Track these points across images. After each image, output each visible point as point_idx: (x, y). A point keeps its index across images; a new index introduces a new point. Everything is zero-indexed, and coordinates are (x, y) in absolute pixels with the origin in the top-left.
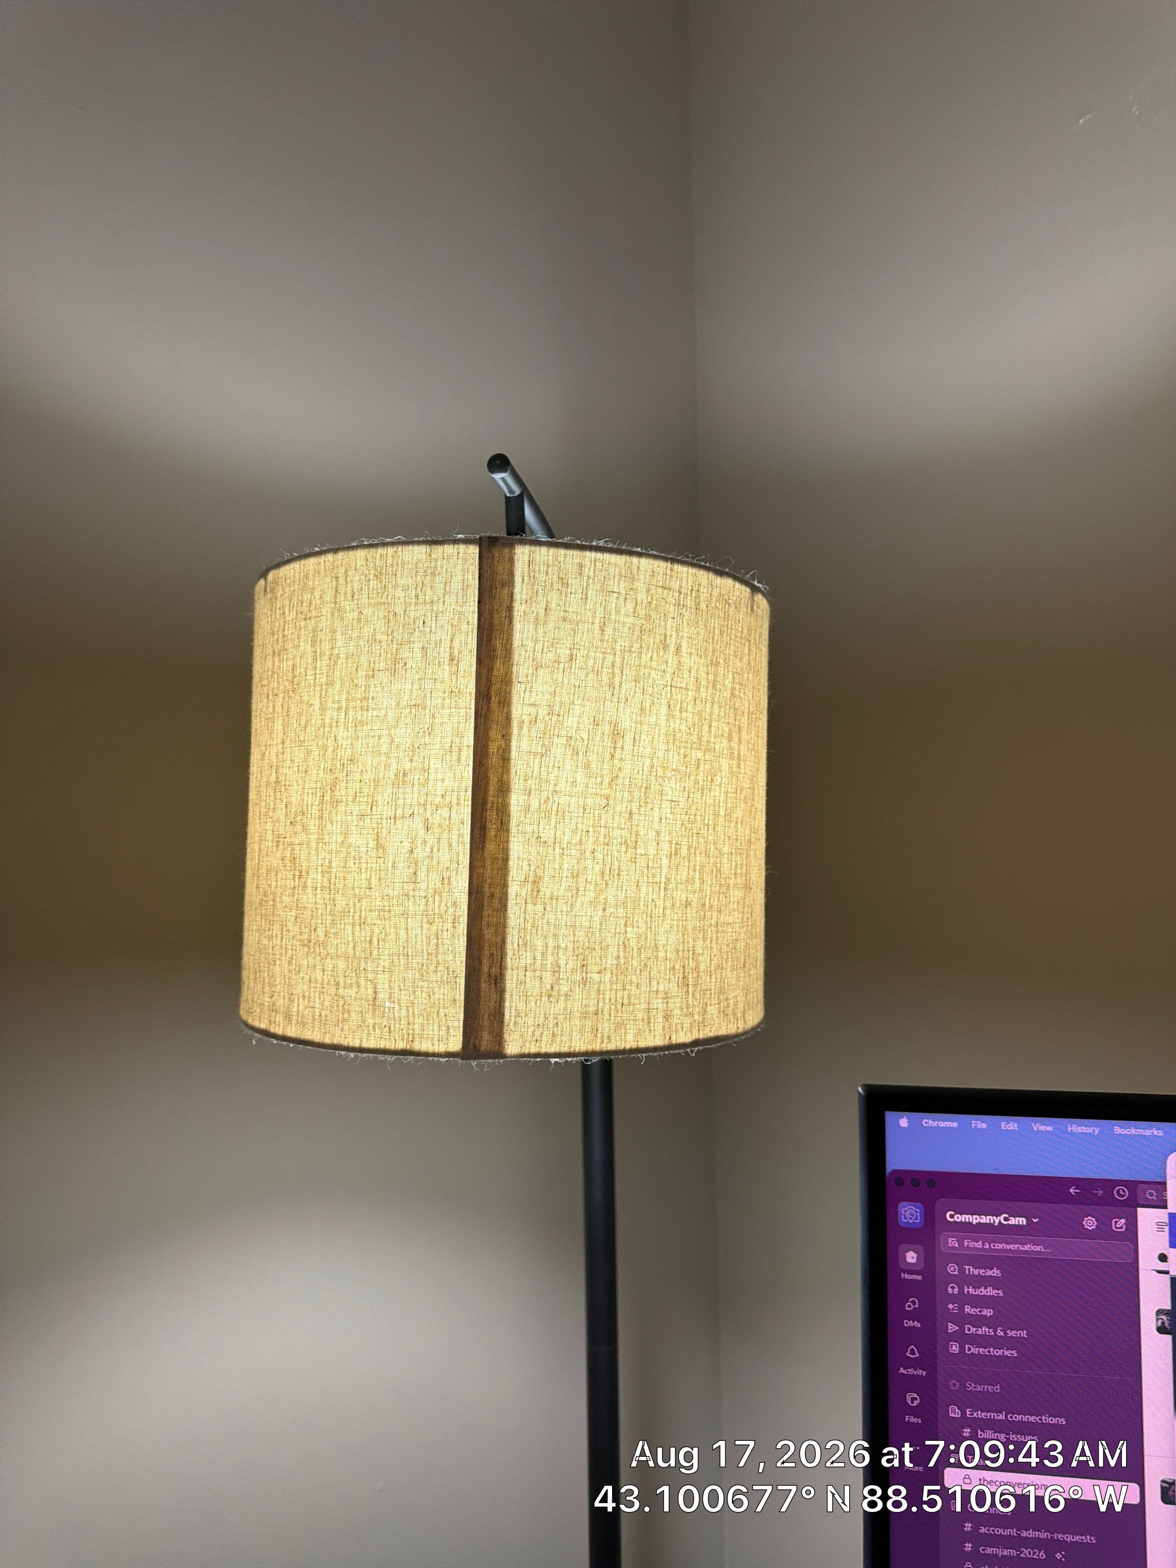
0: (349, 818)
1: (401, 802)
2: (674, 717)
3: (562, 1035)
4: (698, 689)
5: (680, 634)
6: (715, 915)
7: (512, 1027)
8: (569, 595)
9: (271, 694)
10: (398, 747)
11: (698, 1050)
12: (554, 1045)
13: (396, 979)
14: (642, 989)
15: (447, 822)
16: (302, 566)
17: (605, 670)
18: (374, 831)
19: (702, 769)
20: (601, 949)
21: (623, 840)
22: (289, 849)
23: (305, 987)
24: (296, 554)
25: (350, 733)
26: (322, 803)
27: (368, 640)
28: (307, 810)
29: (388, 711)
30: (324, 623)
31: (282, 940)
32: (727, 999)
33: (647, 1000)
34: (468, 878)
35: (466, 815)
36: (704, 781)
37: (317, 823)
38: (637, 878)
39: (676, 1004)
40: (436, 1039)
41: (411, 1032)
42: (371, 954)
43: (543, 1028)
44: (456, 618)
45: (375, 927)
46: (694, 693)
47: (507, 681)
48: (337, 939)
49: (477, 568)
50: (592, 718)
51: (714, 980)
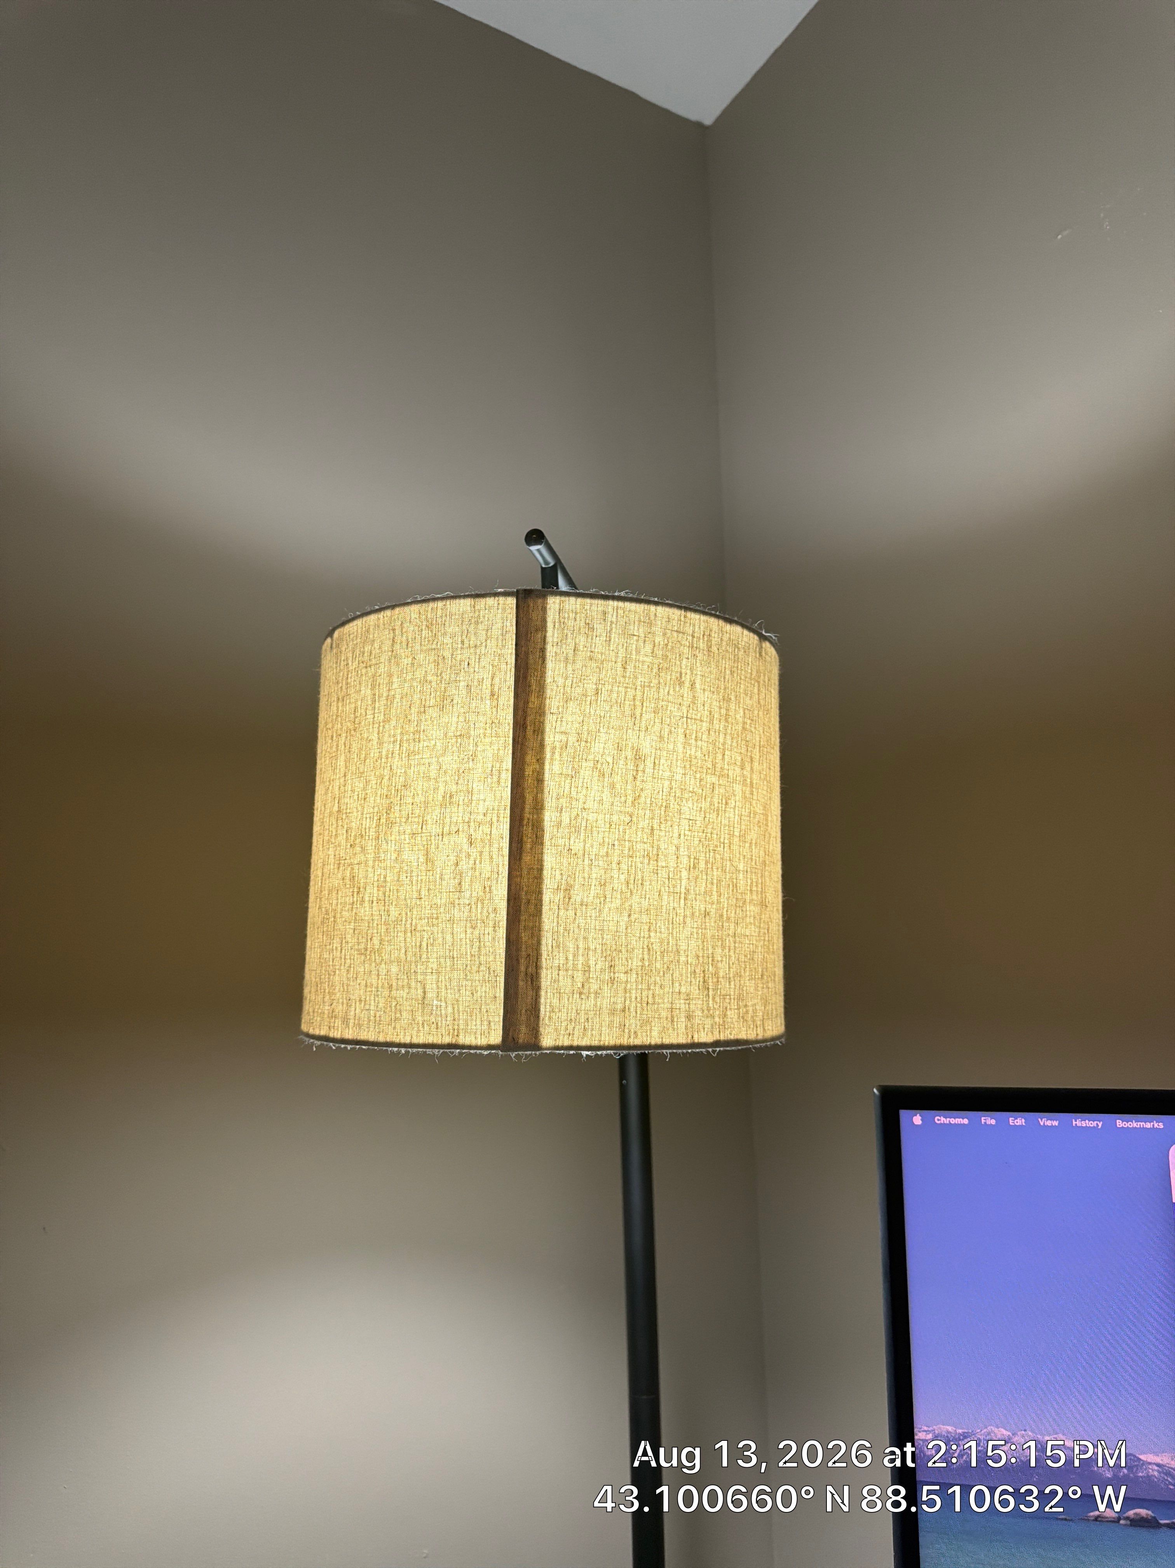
0: (403, 837)
1: (448, 820)
2: (690, 745)
3: (592, 1030)
4: (711, 721)
5: (694, 672)
6: (732, 926)
7: (547, 1021)
8: (594, 638)
9: (335, 735)
10: (445, 772)
11: (720, 1051)
12: (585, 1039)
13: (443, 980)
14: (666, 990)
15: (489, 837)
16: (364, 622)
17: (627, 702)
18: (424, 847)
19: (717, 792)
20: (627, 951)
21: (646, 853)
22: (349, 869)
23: (362, 992)
24: (358, 613)
25: (404, 762)
26: (378, 826)
27: (420, 682)
28: (366, 833)
29: (437, 741)
30: (382, 669)
31: (341, 952)
32: (746, 1006)
33: (670, 1000)
34: (507, 887)
35: (505, 830)
36: (719, 803)
37: (374, 844)
38: (659, 887)
39: (697, 1005)
40: (479, 1033)
41: (456, 1027)
42: (420, 958)
43: (575, 1023)
44: (497, 659)
45: (425, 933)
46: (708, 724)
47: (541, 712)
48: (391, 945)
49: (515, 616)
50: (616, 745)
51: (732, 986)
